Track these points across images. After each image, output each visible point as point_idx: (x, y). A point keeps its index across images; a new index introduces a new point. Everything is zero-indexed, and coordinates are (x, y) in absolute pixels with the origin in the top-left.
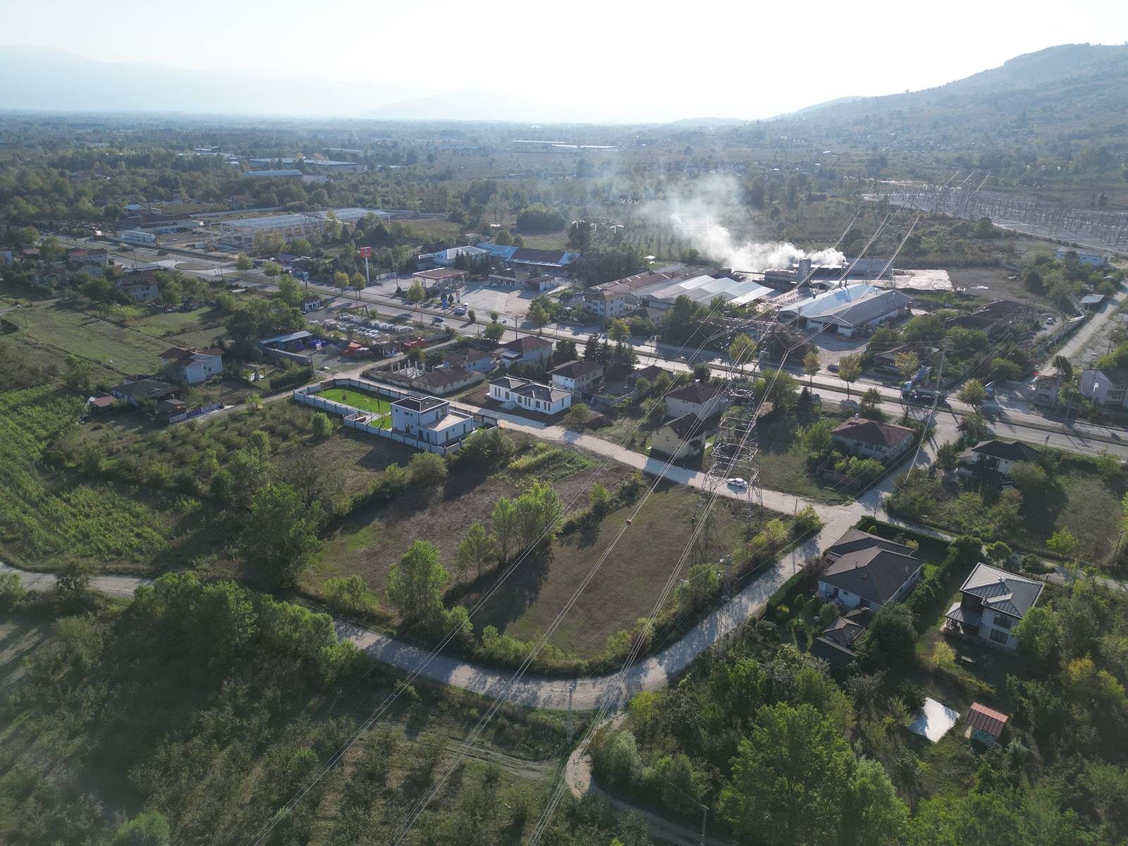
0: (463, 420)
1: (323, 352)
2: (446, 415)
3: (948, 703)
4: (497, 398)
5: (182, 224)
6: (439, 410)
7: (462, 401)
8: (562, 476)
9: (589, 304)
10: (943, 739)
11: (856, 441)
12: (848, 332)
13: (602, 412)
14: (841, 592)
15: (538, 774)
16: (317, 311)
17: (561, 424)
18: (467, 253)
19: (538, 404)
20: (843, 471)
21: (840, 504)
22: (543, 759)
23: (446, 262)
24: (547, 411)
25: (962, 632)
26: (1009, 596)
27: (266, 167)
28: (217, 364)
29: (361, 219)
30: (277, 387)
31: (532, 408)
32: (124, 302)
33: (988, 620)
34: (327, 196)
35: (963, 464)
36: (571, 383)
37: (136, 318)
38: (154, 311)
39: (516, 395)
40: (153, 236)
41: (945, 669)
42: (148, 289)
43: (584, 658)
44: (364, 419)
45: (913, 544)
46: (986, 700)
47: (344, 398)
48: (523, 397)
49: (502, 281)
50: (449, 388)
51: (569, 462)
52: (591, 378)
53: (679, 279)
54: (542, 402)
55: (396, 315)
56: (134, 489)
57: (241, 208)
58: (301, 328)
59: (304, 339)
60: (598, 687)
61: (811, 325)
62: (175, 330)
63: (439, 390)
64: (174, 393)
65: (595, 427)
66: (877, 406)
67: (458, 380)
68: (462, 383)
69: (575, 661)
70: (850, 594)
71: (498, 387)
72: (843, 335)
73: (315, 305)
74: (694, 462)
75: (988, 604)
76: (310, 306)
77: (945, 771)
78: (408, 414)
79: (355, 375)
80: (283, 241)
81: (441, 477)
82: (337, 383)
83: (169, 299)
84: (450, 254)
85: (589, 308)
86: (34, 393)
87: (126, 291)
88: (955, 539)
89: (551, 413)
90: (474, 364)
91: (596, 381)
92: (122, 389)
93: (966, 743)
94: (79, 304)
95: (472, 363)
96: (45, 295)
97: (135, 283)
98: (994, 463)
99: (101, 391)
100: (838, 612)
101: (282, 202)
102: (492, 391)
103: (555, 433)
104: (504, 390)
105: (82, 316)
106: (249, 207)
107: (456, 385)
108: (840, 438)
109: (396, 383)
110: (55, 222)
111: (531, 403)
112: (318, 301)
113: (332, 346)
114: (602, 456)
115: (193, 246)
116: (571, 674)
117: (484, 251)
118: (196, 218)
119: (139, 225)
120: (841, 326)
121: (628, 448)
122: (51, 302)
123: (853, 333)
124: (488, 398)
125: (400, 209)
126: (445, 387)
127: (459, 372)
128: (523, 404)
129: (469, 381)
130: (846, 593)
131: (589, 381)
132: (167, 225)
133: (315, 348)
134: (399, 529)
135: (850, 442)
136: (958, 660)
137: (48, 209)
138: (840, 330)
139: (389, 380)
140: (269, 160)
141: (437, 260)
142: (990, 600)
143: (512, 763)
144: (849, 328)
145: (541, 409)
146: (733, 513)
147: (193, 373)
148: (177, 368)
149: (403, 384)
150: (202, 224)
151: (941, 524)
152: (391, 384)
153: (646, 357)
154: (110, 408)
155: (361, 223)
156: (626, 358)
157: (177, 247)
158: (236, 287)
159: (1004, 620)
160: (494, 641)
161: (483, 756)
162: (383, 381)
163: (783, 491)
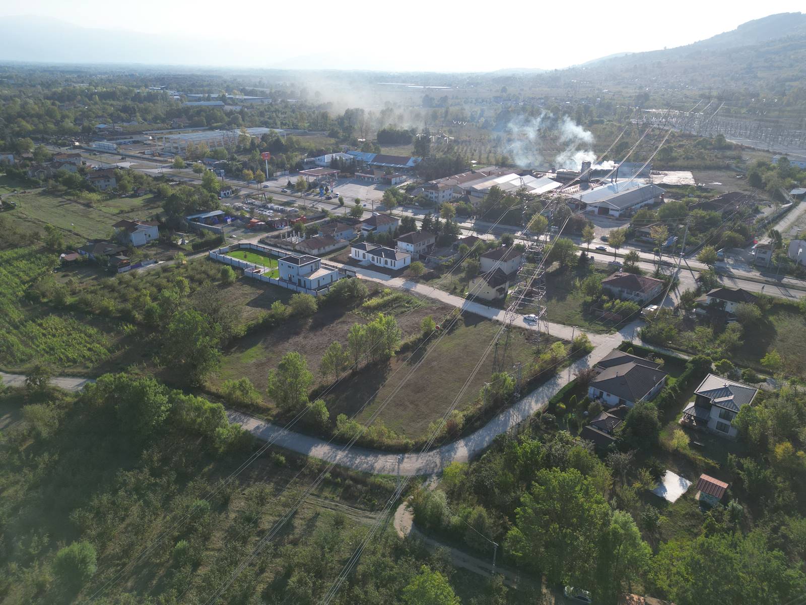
0: (330, 272)
1: (232, 225)
2: (318, 269)
3: (683, 474)
4: (357, 258)
5: (137, 138)
6: (313, 265)
7: (331, 260)
8: (402, 313)
9: (427, 193)
10: (679, 500)
11: (620, 289)
12: (617, 214)
13: (434, 269)
14: (605, 394)
15: (374, 520)
16: (228, 197)
17: (403, 277)
18: (340, 157)
19: (386, 262)
20: (609, 309)
21: (607, 333)
22: (378, 510)
23: (325, 164)
24: (393, 268)
25: (695, 424)
26: (731, 397)
27: (199, 99)
28: (154, 232)
29: (265, 134)
30: (197, 248)
31: (382, 265)
32: (91, 190)
33: (715, 415)
34: (240, 119)
35: (699, 305)
36: (411, 247)
37: (98, 201)
38: (112, 197)
39: (371, 255)
40: (115, 146)
41: (681, 451)
42: (108, 181)
43: (411, 438)
44: (259, 272)
45: (660, 361)
46: (712, 472)
47: (245, 257)
48: (375, 257)
49: (364, 177)
50: (322, 251)
51: (408, 303)
52: (426, 244)
53: (493, 176)
54: (389, 260)
55: (285, 200)
56: (89, 317)
57: (179, 127)
58: (217, 208)
59: (218, 216)
60: (420, 461)
61: (589, 208)
62: (126, 209)
63: (315, 252)
64: (123, 252)
65: (427, 279)
66: (637, 264)
67: (328, 244)
68: (332, 247)
69: (404, 440)
70: (612, 396)
71: (357, 250)
72: (613, 216)
73: (228, 193)
74: (499, 304)
75: (715, 403)
76: (225, 194)
77: (680, 523)
78: (289, 267)
79: (254, 241)
80: (208, 150)
81: (313, 312)
82: (241, 247)
83: (123, 188)
84: (327, 158)
85: (427, 196)
86: (21, 251)
87: (93, 182)
88: (691, 358)
89: (396, 268)
90: (341, 234)
91: (429, 247)
92: (85, 248)
93: (696, 503)
94: (59, 191)
95: (339, 234)
96: (35, 185)
97: (99, 177)
98: (722, 304)
99: (70, 250)
100: (602, 408)
101: (209, 123)
102: (353, 252)
103: (398, 282)
104: (361, 252)
105: (60, 199)
106: (185, 127)
107: (328, 249)
108: (608, 286)
109: (284, 247)
110: (46, 136)
111: (381, 261)
112: (231, 190)
113: (239, 221)
114: (432, 299)
115: (144, 153)
116: (401, 450)
117: (352, 157)
118: (146, 134)
119: (105, 139)
120: (611, 209)
121: (451, 294)
122: (40, 190)
123: (621, 215)
124: (350, 258)
125: (294, 128)
126: (319, 249)
127: (330, 239)
128: (375, 263)
129: (337, 246)
130: (608, 395)
131: (424, 247)
132: (125, 139)
133: (227, 222)
134: (280, 347)
135: (616, 290)
136: (691, 445)
137: (41, 127)
138: (611, 212)
139: (279, 245)
140: (202, 95)
141: (318, 163)
142: (717, 400)
143: (355, 512)
144: (618, 211)
145: (389, 266)
146: (526, 339)
147: (137, 238)
148: (126, 234)
149: (289, 247)
150: (151, 138)
151: (681, 348)
152: (280, 248)
153: (466, 230)
154: (76, 261)
155: (264, 137)
156: (452, 231)
157: (132, 153)
158: (172, 181)
159: (727, 415)
160: (346, 424)
161: (333, 507)
162: (275, 246)
163: (564, 324)
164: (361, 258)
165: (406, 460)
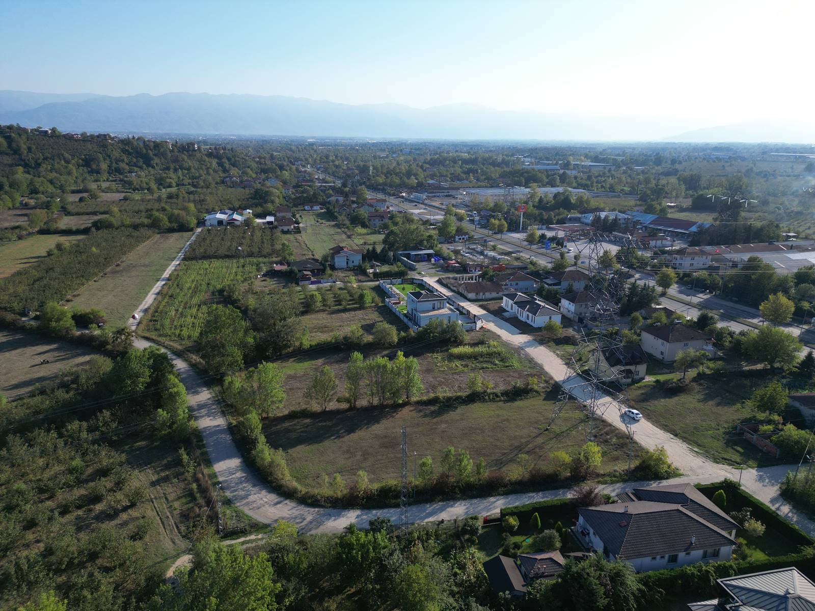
1: (432, 264)
6: (436, 303)
7: (480, 306)
14: (591, 531)
15: (172, 546)
17: (534, 335)
18: (607, 216)
19: (528, 317)
22: (189, 538)
23: (586, 221)
24: (532, 324)
30: (377, 277)
31: (523, 319)
36: (572, 308)
37: (362, 234)
38: (372, 232)
39: (517, 307)
40: (424, 197)
44: (398, 303)
45: (758, 527)
48: (520, 309)
53: (795, 250)
54: (530, 315)
55: (510, 250)
59: (426, 255)
65: (559, 343)
70: (597, 537)
71: (508, 299)
73: (463, 238)
76: (460, 239)
79: (432, 280)
84: (592, 216)
89: (535, 325)
96: (334, 219)
103: (519, 339)
104: (511, 302)
105: (337, 230)
112: (467, 236)
113: (442, 261)
114: (536, 364)
115: (443, 204)
117: (628, 217)
119: (427, 192)
121: (567, 364)
124: (500, 307)
125: (610, 192)
128: (519, 316)
130: (594, 534)
132: (442, 193)
139: (449, 285)
141: (583, 220)
143: (171, 531)
145: (529, 322)
158: (433, 225)
161: (163, 517)
162: (446, 286)
163: (676, 435)
164: (509, 309)
165: (279, 506)
